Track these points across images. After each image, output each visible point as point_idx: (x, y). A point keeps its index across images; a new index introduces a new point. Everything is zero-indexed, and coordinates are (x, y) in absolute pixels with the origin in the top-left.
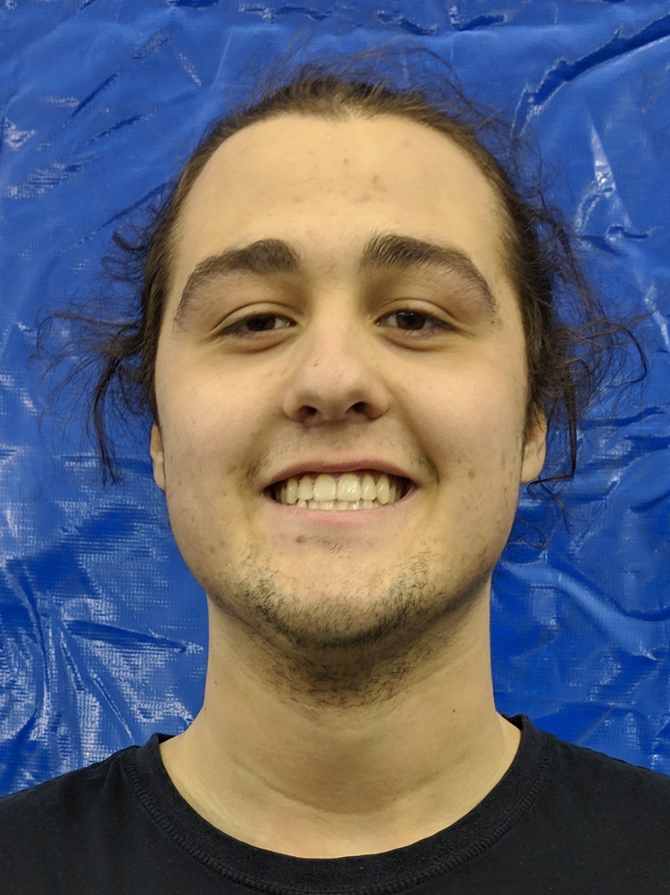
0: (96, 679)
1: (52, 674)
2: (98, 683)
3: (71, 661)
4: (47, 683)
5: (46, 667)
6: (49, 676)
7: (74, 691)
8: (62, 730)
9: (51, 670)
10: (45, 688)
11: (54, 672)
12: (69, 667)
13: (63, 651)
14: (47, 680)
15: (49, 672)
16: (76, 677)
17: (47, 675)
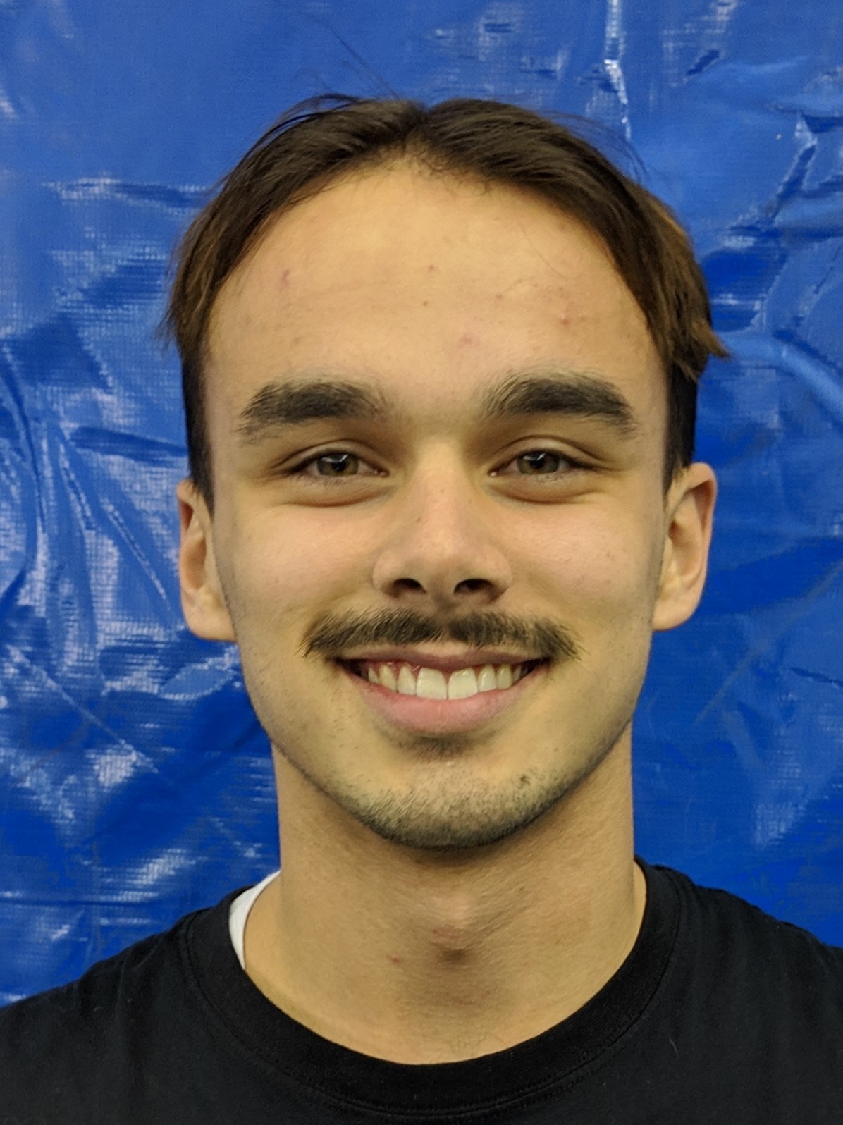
0: (112, 514)
1: (48, 506)
2: (116, 518)
3: (76, 488)
4: (43, 520)
5: (39, 497)
6: (45, 511)
7: (81, 532)
8: (66, 589)
9: (48, 501)
10: (40, 529)
11: (51, 504)
12: (73, 496)
13: (63, 473)
14: (42, 516)
15: (44, 505)
16: (83, 511)
17: (42, 510)
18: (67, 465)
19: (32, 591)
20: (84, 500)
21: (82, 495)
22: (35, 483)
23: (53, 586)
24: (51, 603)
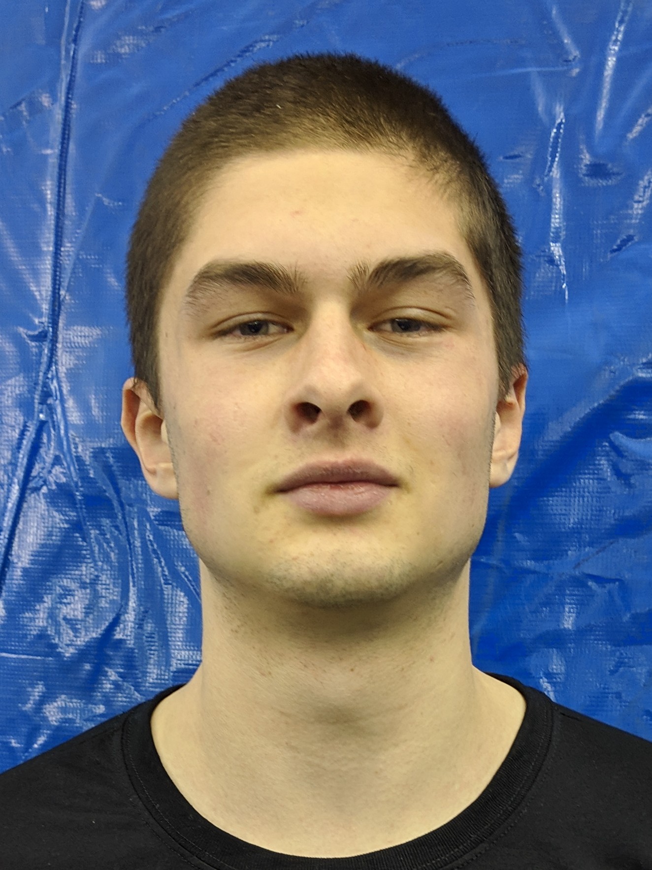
18: (151, 538)
19: (124, 629)
20: (163, 564)
21: (162, 560)
22: (129, 551)
23: (140, 625)
24: (138, 637)
